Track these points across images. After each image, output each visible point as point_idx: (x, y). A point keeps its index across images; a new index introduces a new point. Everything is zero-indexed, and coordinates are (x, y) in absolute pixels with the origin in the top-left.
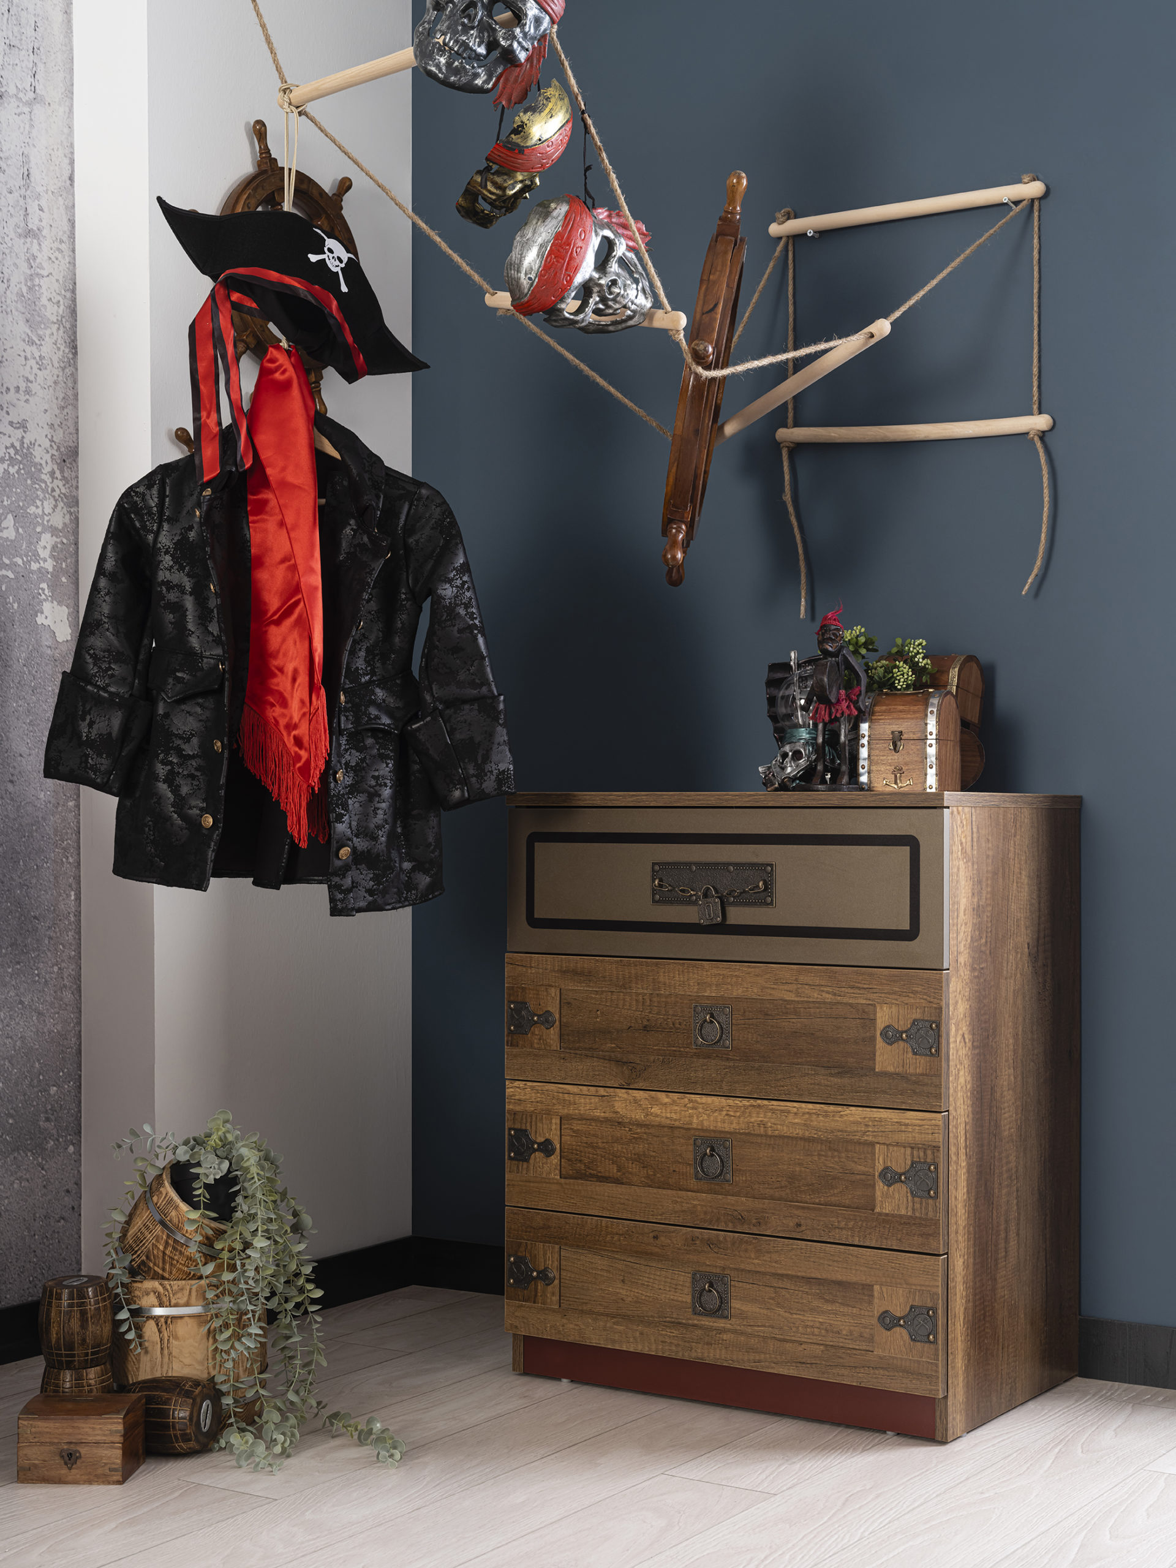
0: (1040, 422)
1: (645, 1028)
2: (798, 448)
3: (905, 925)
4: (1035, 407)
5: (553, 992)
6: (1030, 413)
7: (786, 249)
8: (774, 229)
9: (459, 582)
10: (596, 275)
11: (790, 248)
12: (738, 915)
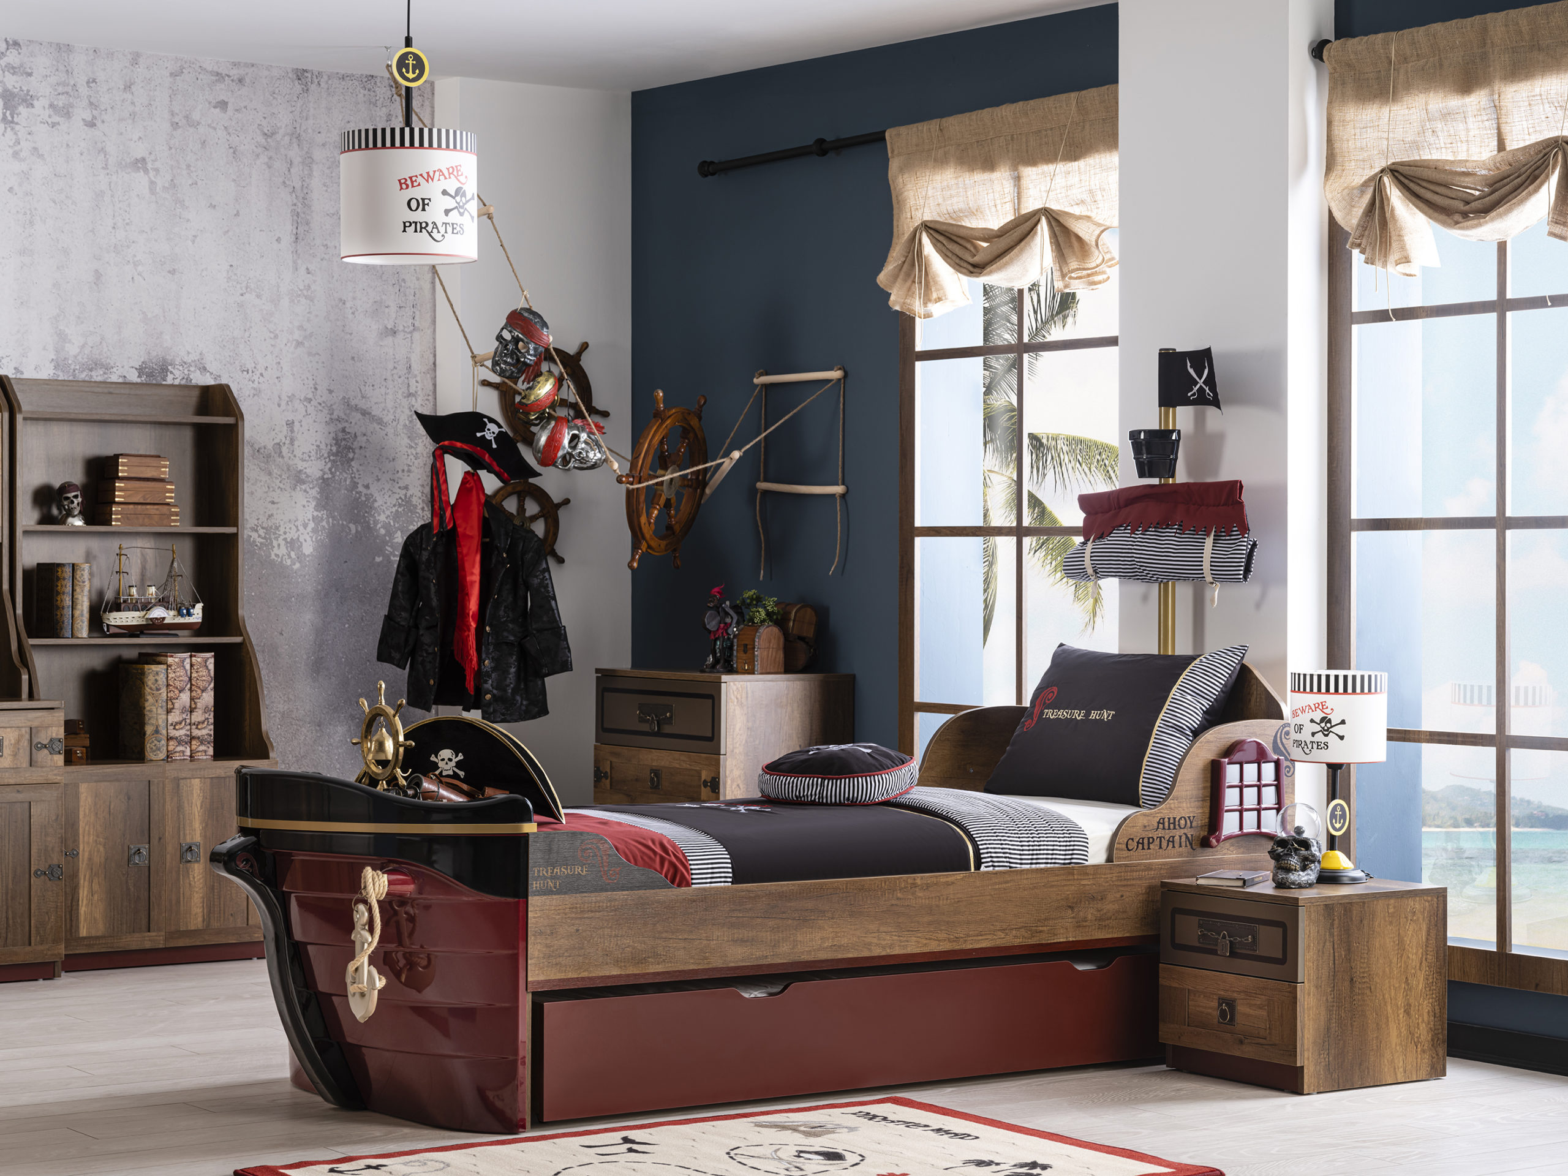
0: (839, 489)
1: (637, 780)
2: (766, 493)
3: (709, 735)
4: (840, 482)
5: (609, 762)
6: (838, 485)
7: (760, 391)
8: (756, 381)
9: (541, 577)
10: (570, 451)
11: (764, 390)
12: (667, 729)
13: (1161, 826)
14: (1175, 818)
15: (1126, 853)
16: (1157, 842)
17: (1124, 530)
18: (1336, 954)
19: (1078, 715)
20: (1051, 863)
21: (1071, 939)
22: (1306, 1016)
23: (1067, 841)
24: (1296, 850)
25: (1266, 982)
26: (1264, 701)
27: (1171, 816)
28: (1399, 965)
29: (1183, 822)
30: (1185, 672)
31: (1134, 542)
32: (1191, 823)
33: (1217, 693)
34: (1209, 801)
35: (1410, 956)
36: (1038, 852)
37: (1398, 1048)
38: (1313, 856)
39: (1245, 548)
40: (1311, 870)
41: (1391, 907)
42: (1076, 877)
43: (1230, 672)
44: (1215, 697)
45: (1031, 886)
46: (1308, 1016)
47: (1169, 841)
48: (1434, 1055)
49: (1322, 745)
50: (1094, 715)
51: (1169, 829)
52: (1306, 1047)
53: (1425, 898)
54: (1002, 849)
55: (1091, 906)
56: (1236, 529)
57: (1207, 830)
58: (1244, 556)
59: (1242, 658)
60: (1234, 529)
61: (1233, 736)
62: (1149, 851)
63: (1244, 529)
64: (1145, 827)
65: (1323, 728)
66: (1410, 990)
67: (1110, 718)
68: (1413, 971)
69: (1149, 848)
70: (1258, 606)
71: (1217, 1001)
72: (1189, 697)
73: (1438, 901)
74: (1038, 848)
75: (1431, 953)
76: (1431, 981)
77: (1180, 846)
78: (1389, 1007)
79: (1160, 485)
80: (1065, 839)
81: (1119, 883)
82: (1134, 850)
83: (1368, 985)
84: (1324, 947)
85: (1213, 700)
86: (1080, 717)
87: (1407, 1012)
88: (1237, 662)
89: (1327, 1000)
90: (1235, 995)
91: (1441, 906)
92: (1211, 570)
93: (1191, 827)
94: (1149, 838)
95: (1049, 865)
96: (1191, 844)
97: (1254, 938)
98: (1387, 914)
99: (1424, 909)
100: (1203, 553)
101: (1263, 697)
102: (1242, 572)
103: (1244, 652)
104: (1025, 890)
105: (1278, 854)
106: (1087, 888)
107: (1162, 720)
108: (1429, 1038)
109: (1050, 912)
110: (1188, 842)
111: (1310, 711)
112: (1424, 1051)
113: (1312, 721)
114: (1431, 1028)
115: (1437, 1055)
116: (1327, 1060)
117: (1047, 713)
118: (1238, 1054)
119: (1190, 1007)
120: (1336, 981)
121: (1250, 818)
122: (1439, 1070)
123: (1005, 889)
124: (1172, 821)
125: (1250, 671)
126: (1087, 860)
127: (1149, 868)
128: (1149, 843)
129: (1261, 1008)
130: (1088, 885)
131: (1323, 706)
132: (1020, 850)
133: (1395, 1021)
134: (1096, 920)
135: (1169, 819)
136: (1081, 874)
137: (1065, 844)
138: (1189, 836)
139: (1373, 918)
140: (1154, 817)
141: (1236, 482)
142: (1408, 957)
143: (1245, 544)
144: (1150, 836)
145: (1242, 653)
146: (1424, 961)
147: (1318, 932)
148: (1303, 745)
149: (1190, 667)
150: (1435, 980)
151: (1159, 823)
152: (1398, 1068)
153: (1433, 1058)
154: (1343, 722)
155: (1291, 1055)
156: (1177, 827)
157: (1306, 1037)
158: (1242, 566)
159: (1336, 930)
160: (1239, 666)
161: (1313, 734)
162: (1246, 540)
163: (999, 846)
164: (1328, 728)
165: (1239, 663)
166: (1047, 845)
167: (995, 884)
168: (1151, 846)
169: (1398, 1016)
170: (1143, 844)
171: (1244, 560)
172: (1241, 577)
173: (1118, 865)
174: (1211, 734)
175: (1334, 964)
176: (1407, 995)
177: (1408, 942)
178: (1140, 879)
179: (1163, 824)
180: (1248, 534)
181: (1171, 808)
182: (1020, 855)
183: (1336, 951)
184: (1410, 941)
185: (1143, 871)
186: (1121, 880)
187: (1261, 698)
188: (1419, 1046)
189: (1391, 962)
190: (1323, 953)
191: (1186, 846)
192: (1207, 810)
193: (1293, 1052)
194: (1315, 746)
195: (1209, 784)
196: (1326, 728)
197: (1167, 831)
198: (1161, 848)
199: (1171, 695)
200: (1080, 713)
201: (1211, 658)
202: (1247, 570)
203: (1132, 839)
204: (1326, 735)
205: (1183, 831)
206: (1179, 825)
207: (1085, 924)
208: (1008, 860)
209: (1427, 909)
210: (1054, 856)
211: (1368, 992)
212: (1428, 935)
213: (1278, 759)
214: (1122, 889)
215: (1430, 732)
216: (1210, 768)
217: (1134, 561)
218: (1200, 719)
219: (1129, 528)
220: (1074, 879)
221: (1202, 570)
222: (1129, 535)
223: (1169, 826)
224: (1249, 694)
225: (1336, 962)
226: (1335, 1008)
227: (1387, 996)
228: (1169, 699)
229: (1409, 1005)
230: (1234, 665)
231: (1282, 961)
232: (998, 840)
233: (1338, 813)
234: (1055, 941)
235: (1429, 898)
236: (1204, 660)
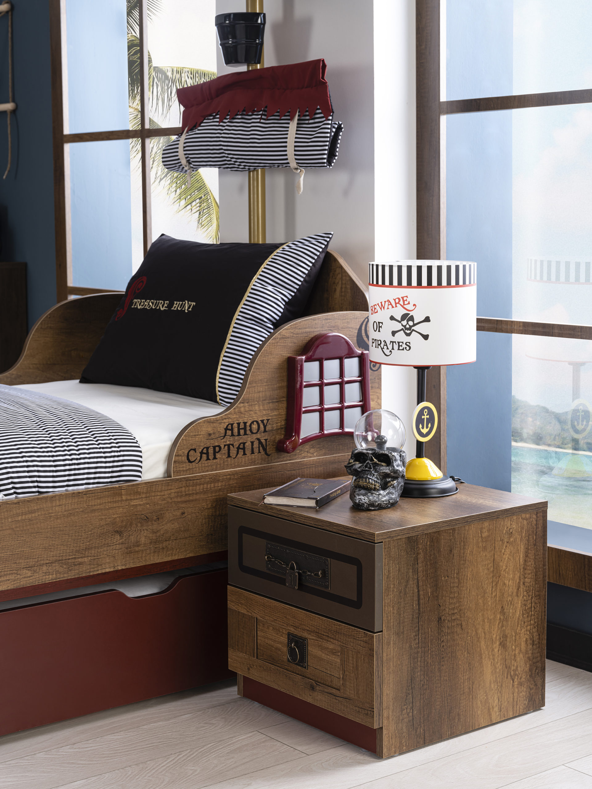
0: (10, 106)
6: (10, 102)
13: (229, 433)
14: (245, 423)
15: (187, 466)
16: (225, 450)
17: (213, 119)
18: (421, 593)
19: (162, 306)
20: (93, 483)
21: (120, 568)
22: (385, 669)
23: (114, 456)
24: (375, 465)
25: (339, 625)
26: (349, 291)
27: (241, 421)
28: (494, 594)
29: (255, 426)
30: (267, 262)
31: (222, 130)
32: (265, 427)
33: (300, 283)
34: (285, 402)
35: (506, 582)
36: (77, 472)
37: (492, 686)
38: (396, 472)
39: (329, 131)
40: (394, 487)
41: (484, 530)
42: (124, 498)
43: (313, 261)
44: (297, 287)
45: (65, 513)
46: (387, 669)
47: (238, 448)
48: (532, 687)
49: (404, 346)
50: (177, 306)
51: (239, 434)
52: (385, 705)
53: (524, 516)
54: (28, 472)
55: (145, 528)
56: (320, 111)
57: (283, 432)
58: (328, 139)
59: (326, 246)
60: (318, 111)
61: (312, 330)
62: (215, 461)
63: (328, 111)
64: (210, 435)
65: (405, 326)
66: (506, 620)
67: (190, 310)
68: (510, 598)
69: (215, 458)
70: (346, 193)
71: (286, 636)
72: (270, 288)
73: (537, 517)
74: (76, 467)
75: (530, 576)
76: (529, 606)
77: (253, 452)
78: (483, 643)
79: (249, 71)
80: (113, 454)
81: (179, 500)
82: (197, 461)
83: (459, 622)
84: (406, 586)
85: (295, 290)
86: (164, 308)
87: (503, 645)
88: (321, 250)
89: (410, 646)
90: (305, 635)
91: (541, 522)
92: (295, 155)
93: (265, 431)
94: (214, 447)
95: (91, 486)
96: (265, 450)
97: (324, 573)
98: (480, 539)
99: (522, 528)
100: (286, 138)
101: (348, 286)
102: (325, 156)
103: (328, 240)
104: (57, 518)
105: (356, 470)
106: (139, 508)
107: (241, 312)
108: (527, 669)
109: (91, 540)
110: (261, 448)
111: (390, 306)
112: (521, 684)
113: (392, 318)
114: (529, 658)
115: (536, 685)
116: (411, 714)
117: (136, 303)
118: (309, 700)
119: (259, 638)
120: (421, 623)
121: (332, 418)
122: (537, 700)
123: (30, 520)
124: (242, 426)
125: (335, 260)
126: (140, 477)
127: (215, 479)
128: (215, 453)
129: (334, 653)
130: (140, 505)
131: (404, 301)
132: (53, 471)
133: (489, 658)
134: (151, 543)
135: (239, 424)
136: (130, 494)
137: (112, 459)
138: (263, 441)
139: (464, 545)
140: (220, 423)
141: (319, 61)
142: (504, 584)
143: (329, 126)
144: (217, 444)
145: (326, 241)
146: (522, 586)
147: (399, 570)
148: (382, 345)
149: (272, 256)
150: (533, 604)
151: (226, 429)
152: (493, 708)
153: (531, 689)
154: (427, 319)
155: (367, 714)
156: (248, 432)
157: (385, 694)
158: (325, 150)
159: (420, 565)
160: (323, 255)
161: (394, 333)
162: (330, 122)
163: (26, 469)
164: (411, 327)
165: (322, 251)
166: (88, 463)
167: (18, 515)
168: (218, 455)
169: (493, 650)
170: (207, 454)
171: (328, 143)
172: (325, 161)
173: (177, 480)
174: (286, 329)
175: (419, 604)
176: (502, 626)
177: (504, 567)
178: (205, 492)
179: (232, 430)
180: (332, 116)
181: (241, 413)
182: (53, 477)
183: (421, 589)
184: (507, 566)
185: (208, 483)
186: (181, 496)
187: (346, 287)
188: (515, 680)
189: (485, 593)
190: (405, 594)
191: (259, 452)
192: (283, 412)
193: (370, 712)
194: (396, 347)
195: (285, 384)
196: (408, 326)
197: (236, 438)
198: (229, 456)
199: (251, 286)
200: (164, 303)
201: (294, 247)
202: (332, 154)
203: (195, 450)
204: (408, 335)
205: (255, 437)
206: (251, 430)
207: (137, 549)
208: (36, 484)
209: (525, 528)
210: (97, 475)
211: (459, 630)
212: (527, 556)
213: (362, 354)
214: (183, 505)
215: (524, 323)
216: (286, 366)
217: (222, 149)
218: (282, 311)
219: (218, 116)
220: (122, 500)
221: (286, 155)
222: (217, 124)
223: (239, 432)
224: (334, 283)
225: (421, 601)
226: (420, 654)
227: (480, 631)
228: (249, 290)
229: (505, 637)
230: (318, 254)
231: (357, 604)
232: (23, 462)
233: (425, 417)
234: (100, 572)
235: (528, 516)
236: (287, 249)
